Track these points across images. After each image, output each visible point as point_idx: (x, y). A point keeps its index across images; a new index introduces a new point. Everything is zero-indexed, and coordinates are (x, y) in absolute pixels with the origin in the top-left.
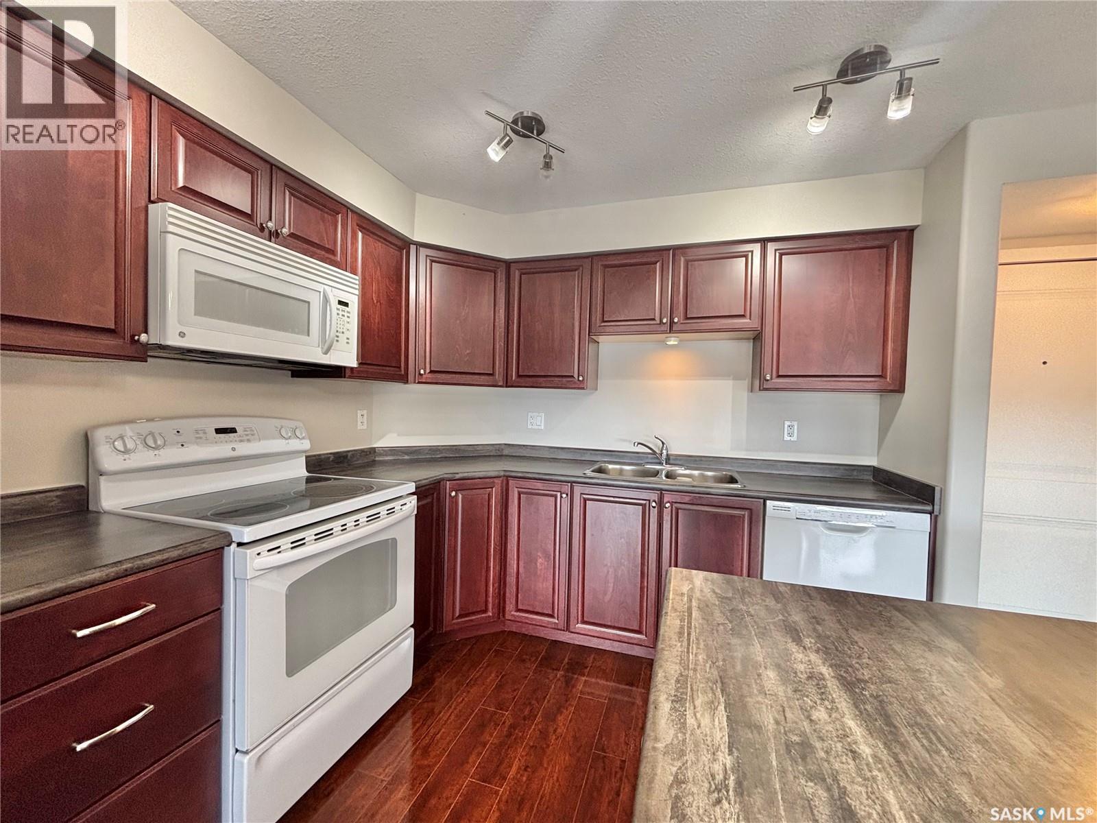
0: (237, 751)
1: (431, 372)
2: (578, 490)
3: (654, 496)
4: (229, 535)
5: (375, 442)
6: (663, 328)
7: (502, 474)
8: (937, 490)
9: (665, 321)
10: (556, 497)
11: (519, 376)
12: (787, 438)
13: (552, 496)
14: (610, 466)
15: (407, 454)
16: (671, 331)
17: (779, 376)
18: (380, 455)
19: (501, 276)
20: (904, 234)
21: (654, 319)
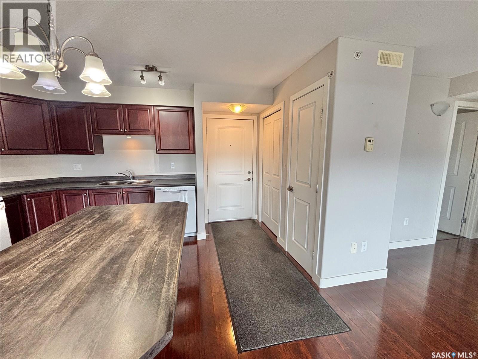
1: (9, 149)
2: (91, 192)
3: (120, 191)
6: (122, 133)
9: (122, 130)
12: (172, 168)
16: (125, 134)
17: (161, 150)
20: (191, 108)
21: (118, 130)
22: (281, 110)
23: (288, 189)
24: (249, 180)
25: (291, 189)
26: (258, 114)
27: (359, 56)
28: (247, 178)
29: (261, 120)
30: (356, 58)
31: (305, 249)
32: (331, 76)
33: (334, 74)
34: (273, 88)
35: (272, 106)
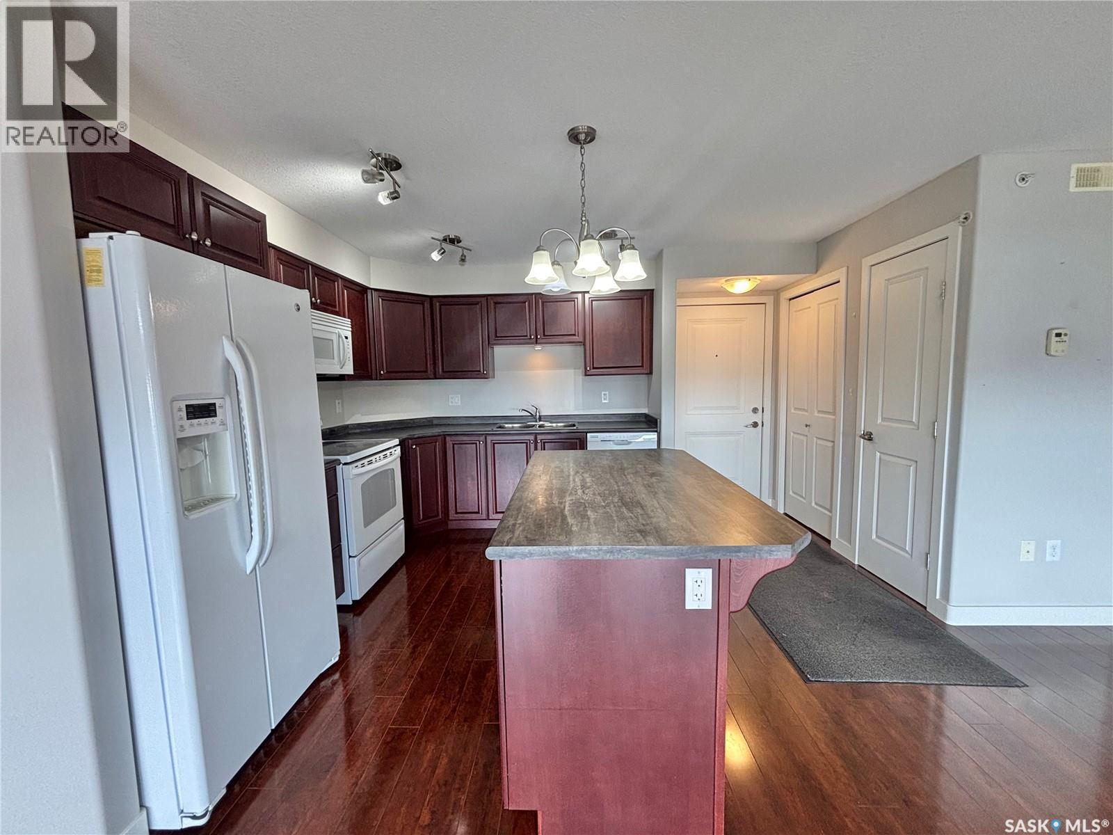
0: (350, 557)
1: (387, 372)
2: (489, 438)
3: (532, 438)
4: (339, 460)
5: (347, 421)
6: (531, 341)
7: (442, 433)
8: (658, 420)
9: (533, 337)
10: (476, 444)
11: (443, 371)
12: (604, 401)
13: (473, 443)
14: (506, 425)
15: (369, 427)
16: (536, 343)
17: (594, 368)
18: (352, 429)
19: (427, 305)
20: (649, 292)
21: (526, 336)
22: (839, 282)
23: (863, 437)
24: (755, 425)
25: (869, 437)
26: (776, 292)
27: (1027, 181)
28: (751, 422)
29: (784, 304)
30: (1020, 184)
31: (907, 552)
32: (964, 222)
33: (971, 217)
34: (818, 240)
35: (816, 276)
